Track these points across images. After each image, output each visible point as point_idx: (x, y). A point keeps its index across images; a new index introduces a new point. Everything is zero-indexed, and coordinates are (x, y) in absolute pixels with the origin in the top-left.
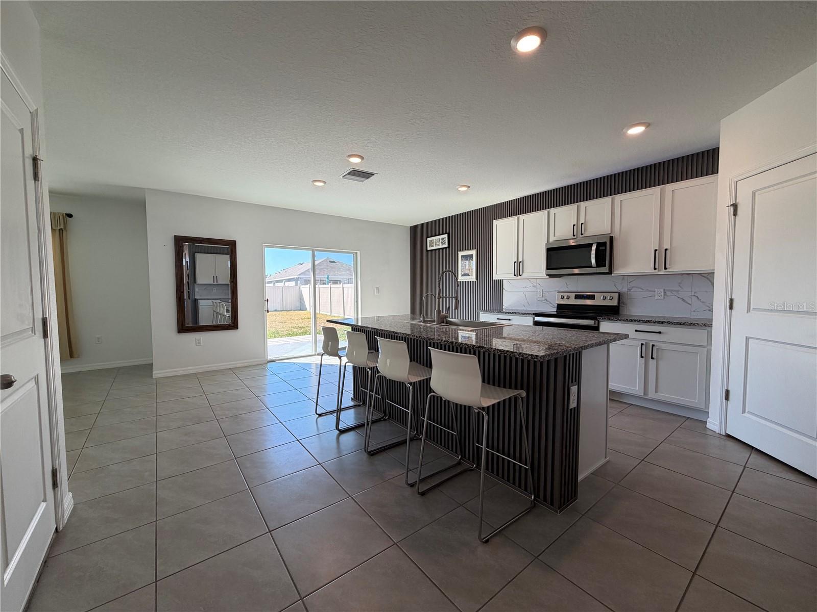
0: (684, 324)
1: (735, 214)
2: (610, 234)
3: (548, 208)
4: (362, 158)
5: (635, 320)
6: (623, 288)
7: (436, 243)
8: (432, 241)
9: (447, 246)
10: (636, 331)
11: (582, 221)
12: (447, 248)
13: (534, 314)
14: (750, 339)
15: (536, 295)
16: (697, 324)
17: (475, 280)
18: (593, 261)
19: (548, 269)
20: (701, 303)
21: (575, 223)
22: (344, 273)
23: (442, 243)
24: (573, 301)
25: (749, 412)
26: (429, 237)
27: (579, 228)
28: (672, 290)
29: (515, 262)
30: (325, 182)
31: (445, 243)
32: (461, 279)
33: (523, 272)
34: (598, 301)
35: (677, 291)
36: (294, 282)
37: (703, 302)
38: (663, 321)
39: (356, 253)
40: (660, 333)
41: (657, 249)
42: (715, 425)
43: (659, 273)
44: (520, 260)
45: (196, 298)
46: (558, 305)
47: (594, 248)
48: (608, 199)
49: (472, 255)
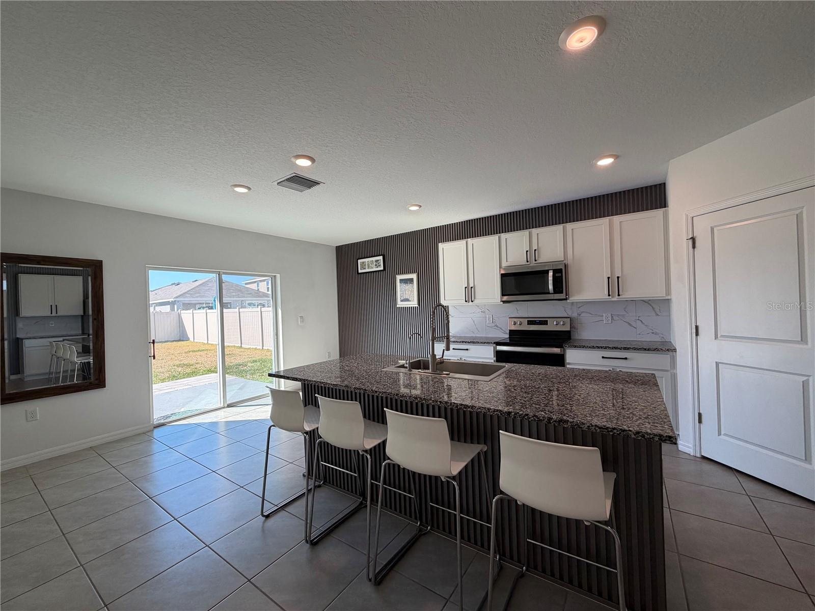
0: (649, 350)
1: (694, 247)
2: (563, 261)
3: (500, 233)
4: (312, 159)
5: (602, 347)
6: (573, 313)
7: (368, 265)
8: (363, 262)
9: (382, 268)
10: (603, 357)
11: (535, 247)
12: (382, 270)
13: (494, 343)
14: (720, 365)
15: (486, 322)
16: (661, 349)
17: (417, 306)
18: (551, 287)
19: (503, 295)
20: (645, 326)
21: (528, 249)
22: (234, 294)
23: (376, 265)
24: (526, 327)
25: (725, 435)
26: (360, 259)
27: (533, 253)
28: (618, 315)
29: (466, 288)
30: (249, 189)
31: (379, 266)
32: (400, 304)
33: (475, 298)
34: (551, 327)
35: (623, 316)
36: (169, 306)
37: (646, 326)
38: (628, 347)
39: (275, 276)
40: (626, 359)
41: (610, 276)
42: (689, 447)
43: (613, 299)
44: (471, 285)
45: (18, 336)
46: (510, 330)
47: (551, 274)
48: (559, 228)
49: (413, 279)
